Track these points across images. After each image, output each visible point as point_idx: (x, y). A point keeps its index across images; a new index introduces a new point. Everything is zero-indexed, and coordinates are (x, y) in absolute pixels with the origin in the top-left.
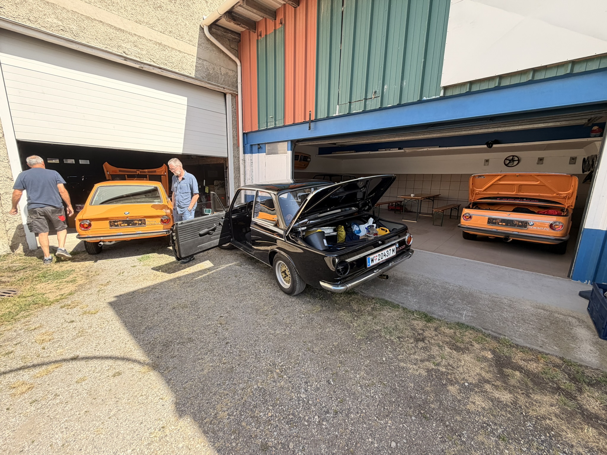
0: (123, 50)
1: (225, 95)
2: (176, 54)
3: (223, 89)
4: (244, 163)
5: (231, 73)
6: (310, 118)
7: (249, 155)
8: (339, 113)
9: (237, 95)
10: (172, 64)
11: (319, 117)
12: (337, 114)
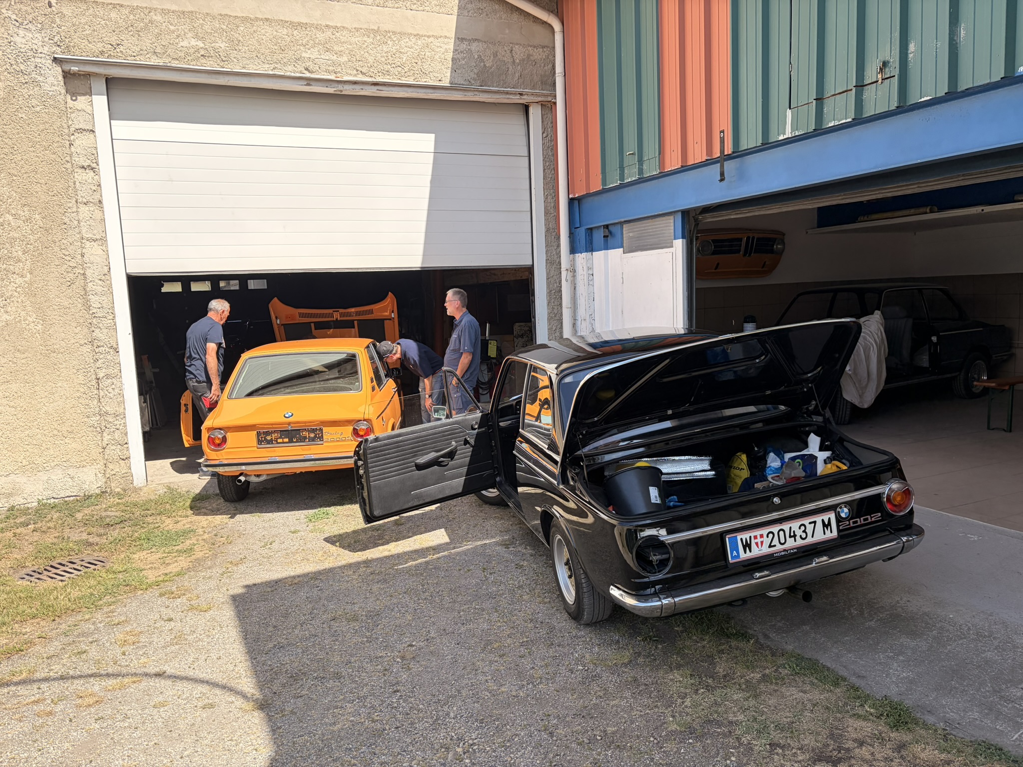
0: (304, 65)
1: (526, 108)
2: (410, 44)
3: (518, 97)
4: (574, 276)
5: (538, 55)
6: (722, 151)
7: (584, 255)
8: (792, 130)
9: (555, 103)
10: (400, 69)
11: (744, 146)
12: (788, 134)
